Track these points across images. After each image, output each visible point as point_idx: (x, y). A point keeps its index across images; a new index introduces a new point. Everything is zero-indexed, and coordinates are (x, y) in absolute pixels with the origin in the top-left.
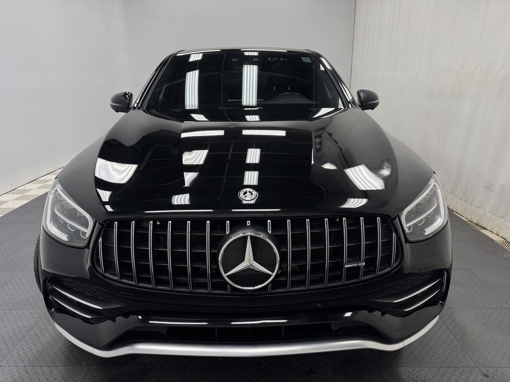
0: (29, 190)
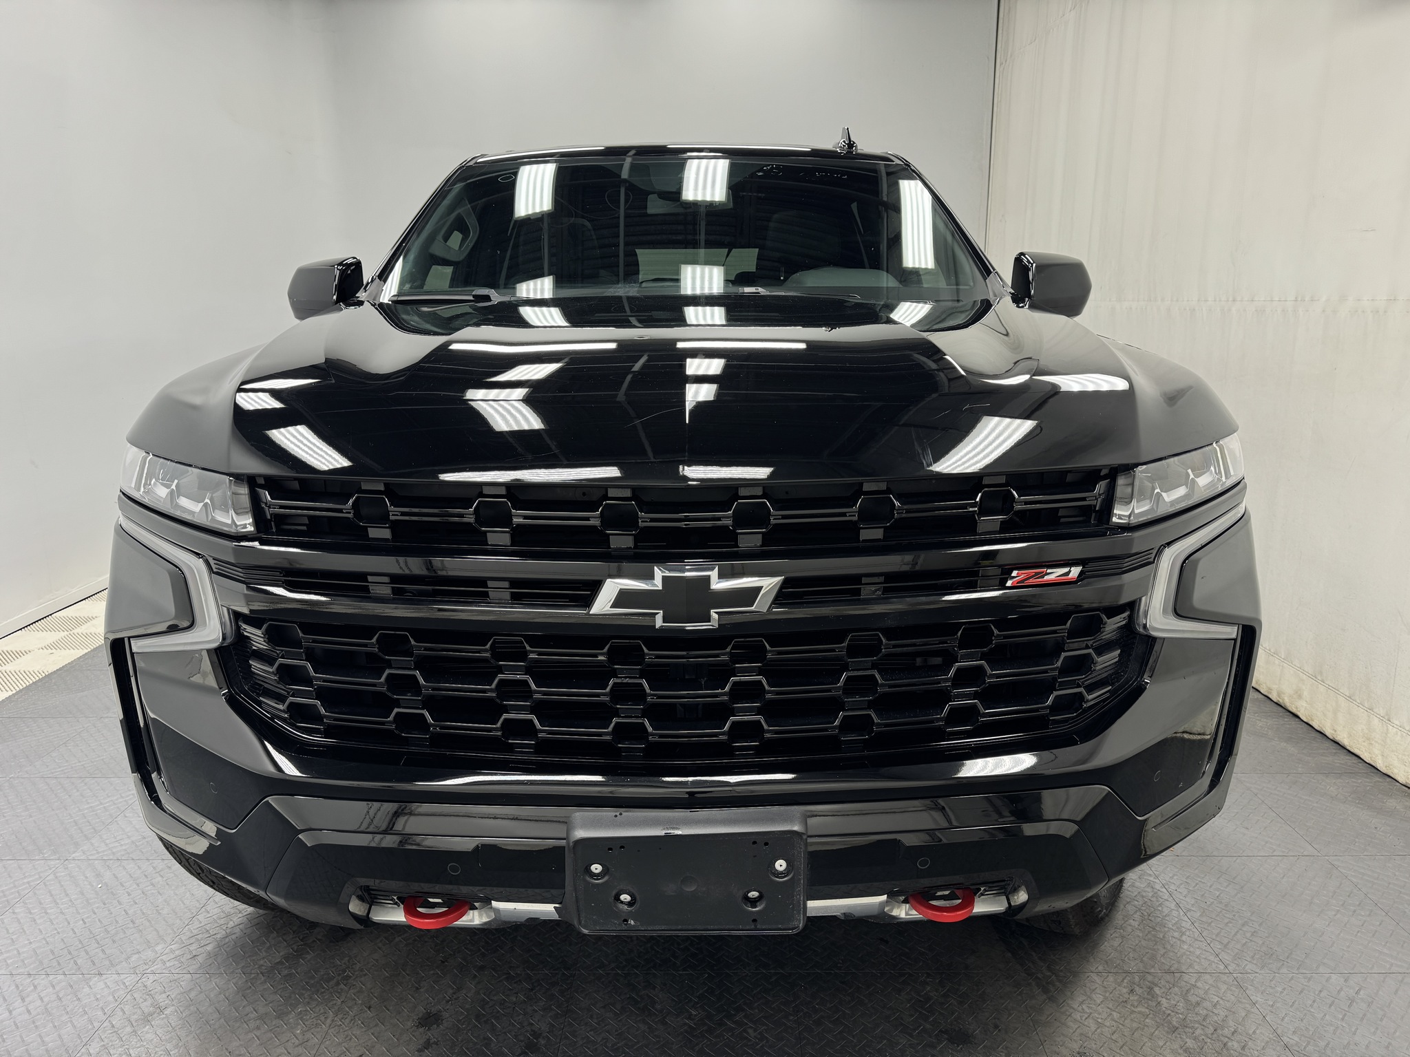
0: (19, 654)
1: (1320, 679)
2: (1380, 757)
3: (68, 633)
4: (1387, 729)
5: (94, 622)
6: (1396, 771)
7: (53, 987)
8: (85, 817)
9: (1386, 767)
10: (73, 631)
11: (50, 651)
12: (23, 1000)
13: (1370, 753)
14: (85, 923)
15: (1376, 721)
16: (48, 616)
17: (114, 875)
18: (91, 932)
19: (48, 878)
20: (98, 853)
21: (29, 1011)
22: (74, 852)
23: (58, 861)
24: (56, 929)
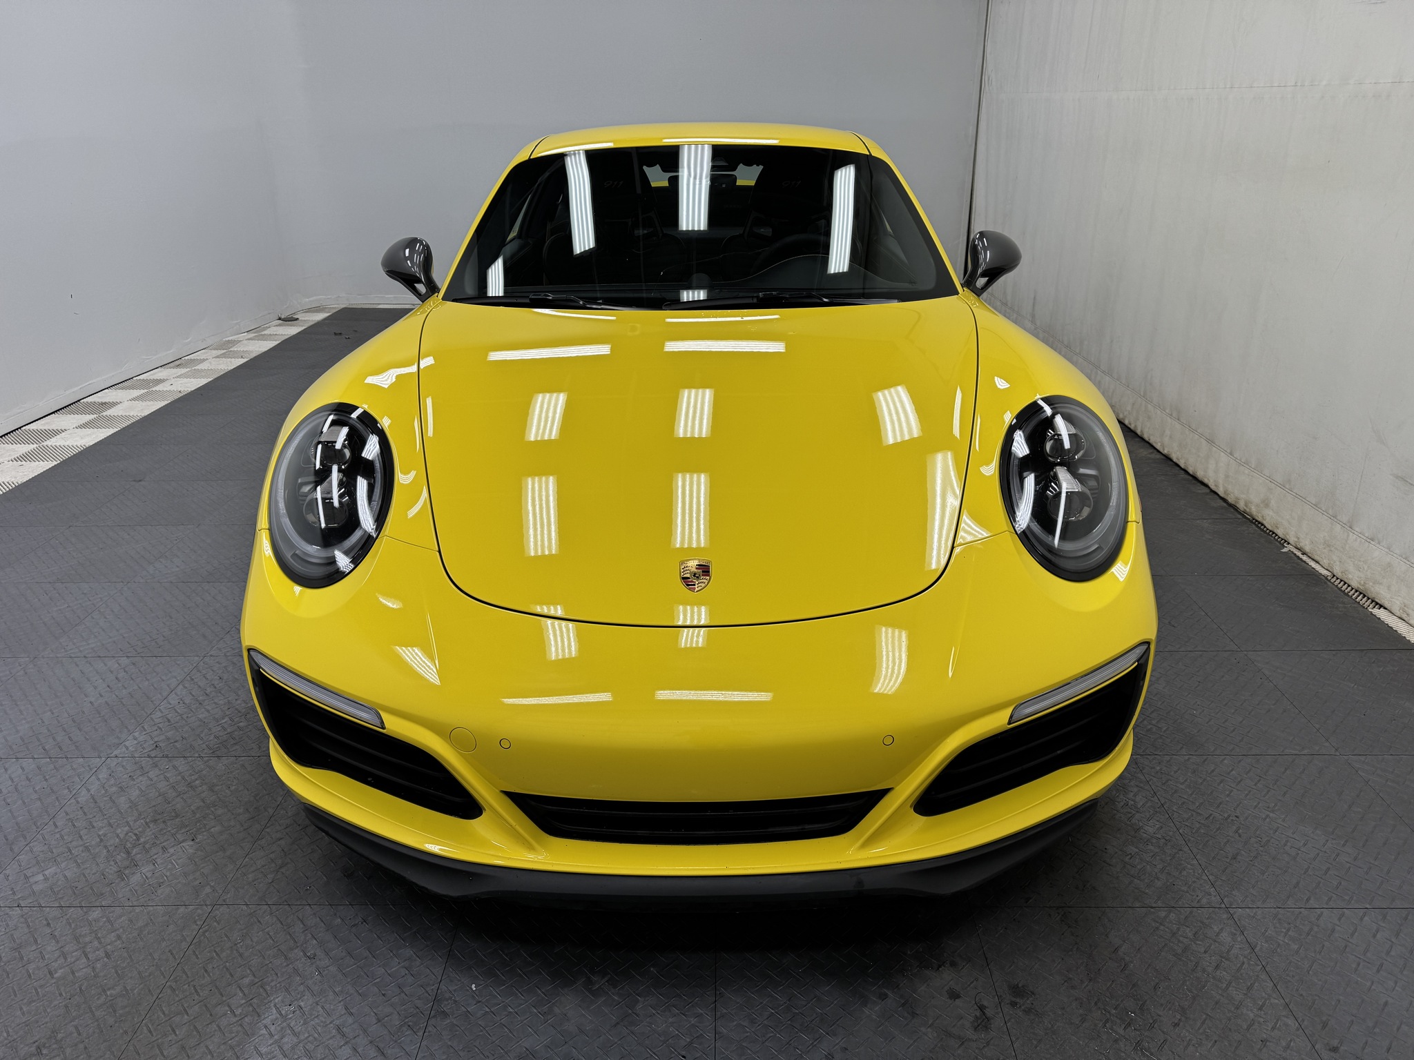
1: (1287, 486)
3: (35, 445)
5: (63, 433)
8: (53, 618)
10: (45, 444)
11: (20, 463)
14: (53, 713)
16: (17, 429)
17: (81, 671)
18: (59, 722)
19: (18, 674)
20: (66, 651)
22: (43, 651)
23: (28, 659)
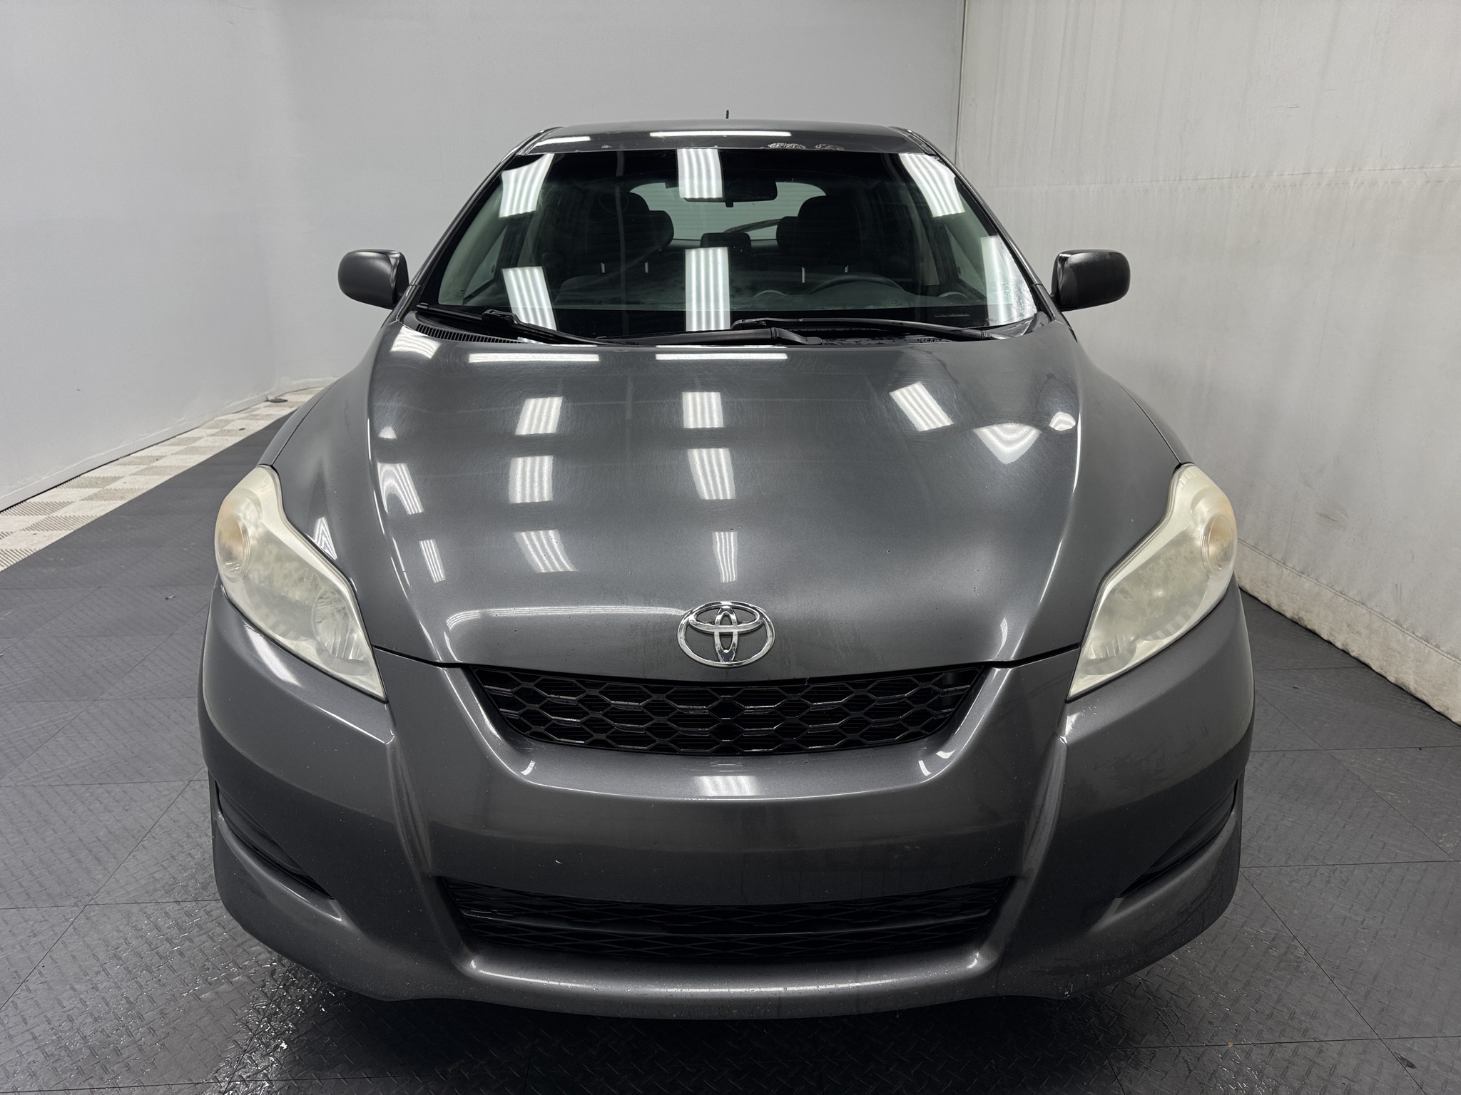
2: (1274, 597)
3: (44, 516)
4: (1282, 572)
5: (71, 506)
6: (1285, 608)
7: (108, 792)
8: (104, 666)
9: (1278, 605)
10: (50, 516)
11: (33, 532)
12: (83, 803)
13: (1266, 595)
14: (126, 746)
15: (1273, 565)
16: (22, 502)
17: (144, 710)
18: (133, 753)
19: (81, 715)
20: (125, 694)
21: (90, 810)
22: (101, 694)
23: (87, 702)
24: (99, 752)
